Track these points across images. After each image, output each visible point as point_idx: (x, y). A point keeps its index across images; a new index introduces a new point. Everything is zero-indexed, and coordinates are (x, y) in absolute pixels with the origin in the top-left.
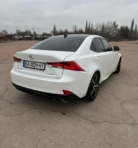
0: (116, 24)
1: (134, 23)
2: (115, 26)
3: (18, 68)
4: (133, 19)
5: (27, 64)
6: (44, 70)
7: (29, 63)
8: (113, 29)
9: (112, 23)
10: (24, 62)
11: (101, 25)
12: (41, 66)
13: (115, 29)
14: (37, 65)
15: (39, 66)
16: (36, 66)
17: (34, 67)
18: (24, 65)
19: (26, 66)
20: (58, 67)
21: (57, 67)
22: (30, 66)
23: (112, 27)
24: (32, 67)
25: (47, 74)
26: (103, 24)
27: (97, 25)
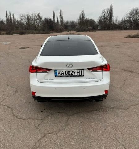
0: (40, 16)
1: (54, 15)
2: (39, 18)
3: (47, 79)
4: (54, 11)
5: (61, 73)
6: (84, 76)
7: (63, 71)
8: (38, 21)
9: (37, 15)
10: (56, 72)
11: (26, 16)
12: (79, 73)
13: (40, 21)
14: (75, 73)
15: (77, 73)
16: (73, 73)
17: (70, 75)
18: (56, 75)
19: (59, 75)
20: (98, 71)
21: (96, 71)
22: (65, 75)
23: (37, 19)
24: (68, 75)
25: (87, 79)
26: (28, 16)
27: (21, 16)
